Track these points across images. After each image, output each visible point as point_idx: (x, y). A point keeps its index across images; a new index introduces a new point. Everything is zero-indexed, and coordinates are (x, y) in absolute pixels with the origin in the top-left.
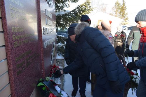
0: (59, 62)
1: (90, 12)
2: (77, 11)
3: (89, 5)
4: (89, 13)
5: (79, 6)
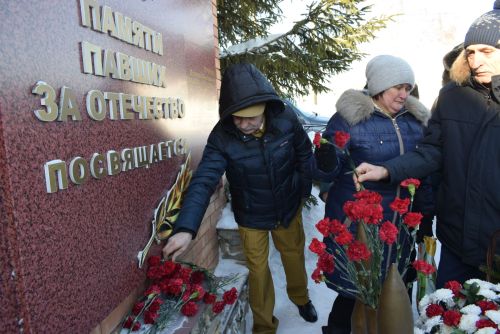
0: (227, 241)
1: (375, 33)
2: (310, 31)
4: (369, 38)
5: (314, 8)
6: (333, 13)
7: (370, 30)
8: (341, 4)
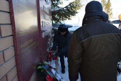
1: (80, 8)
3: (79, 2)
5: (70, 3)
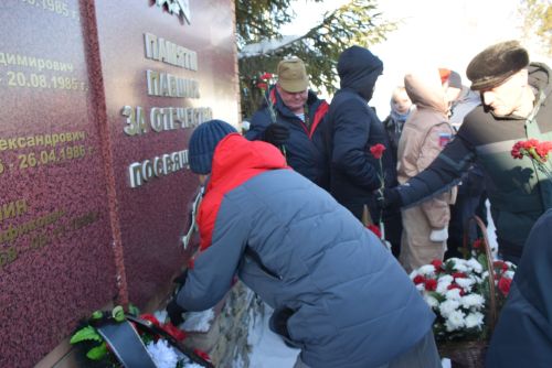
2: (324, 35)
3: (372, 7)
4: (382, 40)
5: (328, 16)
6: (345, 19)
7: (382, 32)
8: (354, 12)
